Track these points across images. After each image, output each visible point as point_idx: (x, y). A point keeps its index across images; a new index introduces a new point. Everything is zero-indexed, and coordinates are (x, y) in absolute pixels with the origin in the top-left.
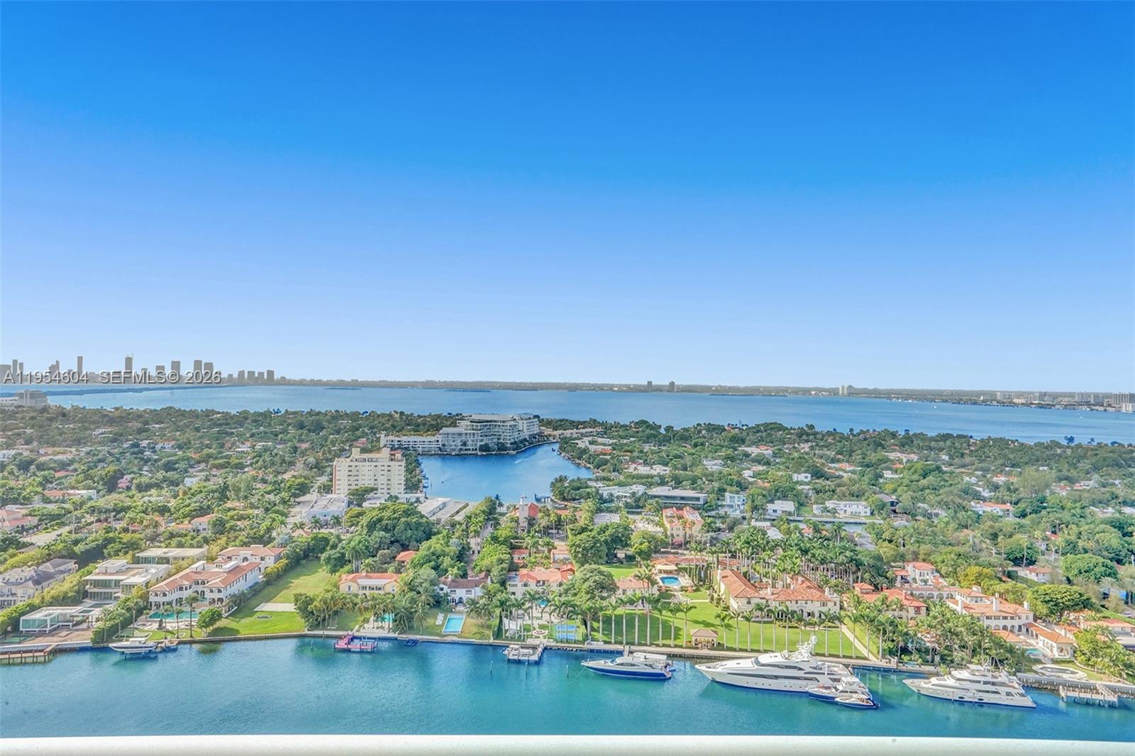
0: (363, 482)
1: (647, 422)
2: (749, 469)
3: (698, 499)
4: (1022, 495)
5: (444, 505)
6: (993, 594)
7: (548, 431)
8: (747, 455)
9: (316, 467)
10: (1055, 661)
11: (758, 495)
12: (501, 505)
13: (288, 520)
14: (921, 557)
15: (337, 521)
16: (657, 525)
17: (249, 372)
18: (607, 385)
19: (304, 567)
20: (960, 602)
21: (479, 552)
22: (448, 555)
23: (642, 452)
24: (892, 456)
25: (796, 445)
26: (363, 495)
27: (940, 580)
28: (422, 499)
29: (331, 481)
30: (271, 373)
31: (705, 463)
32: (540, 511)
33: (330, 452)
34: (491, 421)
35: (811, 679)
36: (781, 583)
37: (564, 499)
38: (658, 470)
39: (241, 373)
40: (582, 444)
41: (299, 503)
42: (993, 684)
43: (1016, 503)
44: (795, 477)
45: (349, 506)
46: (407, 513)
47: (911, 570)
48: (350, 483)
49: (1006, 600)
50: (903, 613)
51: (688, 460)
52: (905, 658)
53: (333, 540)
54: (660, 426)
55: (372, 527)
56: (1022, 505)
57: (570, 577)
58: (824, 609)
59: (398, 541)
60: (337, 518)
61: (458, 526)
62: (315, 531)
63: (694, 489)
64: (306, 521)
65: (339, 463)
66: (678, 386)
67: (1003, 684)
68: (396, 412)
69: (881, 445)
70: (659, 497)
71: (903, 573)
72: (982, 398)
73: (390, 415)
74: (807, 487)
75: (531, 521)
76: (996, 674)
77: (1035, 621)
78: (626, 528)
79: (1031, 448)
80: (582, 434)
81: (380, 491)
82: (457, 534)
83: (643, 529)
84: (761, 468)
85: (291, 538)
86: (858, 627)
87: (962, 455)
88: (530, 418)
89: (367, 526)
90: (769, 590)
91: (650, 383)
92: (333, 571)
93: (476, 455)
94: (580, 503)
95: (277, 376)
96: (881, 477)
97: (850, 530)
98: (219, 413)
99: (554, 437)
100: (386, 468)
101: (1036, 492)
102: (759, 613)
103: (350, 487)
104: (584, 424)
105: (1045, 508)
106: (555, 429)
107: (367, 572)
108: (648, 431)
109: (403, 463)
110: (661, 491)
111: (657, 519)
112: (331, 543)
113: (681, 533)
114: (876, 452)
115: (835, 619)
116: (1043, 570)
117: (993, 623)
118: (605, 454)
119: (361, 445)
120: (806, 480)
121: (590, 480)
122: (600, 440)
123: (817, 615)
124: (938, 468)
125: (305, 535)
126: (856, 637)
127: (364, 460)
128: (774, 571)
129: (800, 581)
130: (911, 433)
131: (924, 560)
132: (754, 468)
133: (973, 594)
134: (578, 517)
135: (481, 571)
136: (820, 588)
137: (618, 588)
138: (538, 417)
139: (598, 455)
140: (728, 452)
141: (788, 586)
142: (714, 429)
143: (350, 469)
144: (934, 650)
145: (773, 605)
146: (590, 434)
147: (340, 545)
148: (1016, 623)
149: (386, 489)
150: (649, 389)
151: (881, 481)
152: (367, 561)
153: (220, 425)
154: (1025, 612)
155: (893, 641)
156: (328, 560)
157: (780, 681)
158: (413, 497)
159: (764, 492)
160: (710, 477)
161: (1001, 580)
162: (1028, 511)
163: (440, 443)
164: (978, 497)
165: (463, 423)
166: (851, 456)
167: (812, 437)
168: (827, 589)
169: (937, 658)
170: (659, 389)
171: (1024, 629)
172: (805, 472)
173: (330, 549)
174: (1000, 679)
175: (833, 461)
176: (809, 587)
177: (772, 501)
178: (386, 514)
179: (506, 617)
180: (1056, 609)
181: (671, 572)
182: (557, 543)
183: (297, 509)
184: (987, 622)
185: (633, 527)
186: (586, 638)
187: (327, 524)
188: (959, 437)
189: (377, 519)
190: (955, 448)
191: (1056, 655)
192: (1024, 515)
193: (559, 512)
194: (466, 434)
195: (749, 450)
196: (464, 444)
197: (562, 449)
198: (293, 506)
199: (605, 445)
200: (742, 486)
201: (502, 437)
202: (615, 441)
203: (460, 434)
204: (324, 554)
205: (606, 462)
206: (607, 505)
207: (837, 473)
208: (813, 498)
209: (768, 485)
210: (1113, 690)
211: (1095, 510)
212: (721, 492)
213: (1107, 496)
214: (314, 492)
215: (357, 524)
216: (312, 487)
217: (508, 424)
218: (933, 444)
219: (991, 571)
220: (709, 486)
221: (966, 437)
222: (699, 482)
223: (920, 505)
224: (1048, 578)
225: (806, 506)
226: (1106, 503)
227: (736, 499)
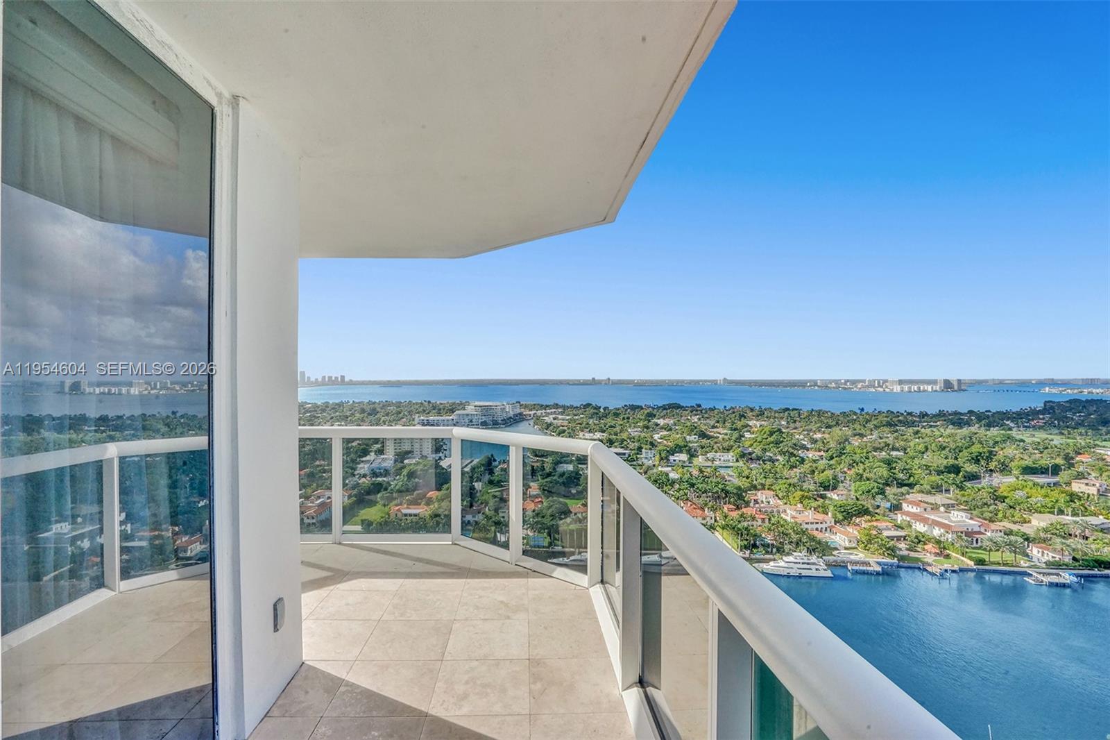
0: (405, 447)
1: (591, 405)
2: (658, 434)
3: (624, 454)
4: (831, 446)
6: (810, 508)
7: (526, 412)
8: (657, 425)
10: (846, 549)
11: (664, 450)
12: (495, 460)
13: (356, 473)
14: (766, 487)
15: (388, 473)
17: (329, 377)
18: (565, 380)
19: (367, 503)
20: (791, 514)
21: (480, 491)
23: (588, 424)
24: (751, 423)
25: (689, 418)
26: (404, 456)
27: (778, 501)
28: (443, 458)
29: (383, 446)
30: (343, 377)
31: (629, 430)
34: (487, 406)
37: (536, 456)
39: (324, 377)
40: (548, 419)
41: (362, 462)
42: (808, 564)
43: (827, 451)
44: (688, 438)
45: (395, 463)
46: (433, 467)
47: (761, 496)
48: (396, 448)
49: (818, 512)
50: (755, 523)
51: (618, 429)
52: (755, 551)
53: (385, 485)
54: (600, 407)
55: (410, 476)
56: (830, 453)
57: (540, 506)
59: (427, 485)
60: (388, 471)
61: (466, 475)
62: (373, 479)
63: (622, 447)
64: (368, 473)
66: (612, 381)
67: (814, 564)
68: (425, 401)
69: (744, 416)
71: (755, 498)
72: (808, 384)
73: (422, 403)
74: (695, 445)
76: (810, 558)
77: (835, 524)
78: (577, 473)
79: (838, 415)
80: (548, 413)
81: (416, 453)
82: (466, 480)
84: (666, 433)
85: (358, 484)
86: (725, 533)
87: (795, 422)
88: (513, 404)
89: (407, 475)
91: (593, 379)
92: (386, 505)
94: (547, 458)
95: (347, 379)
96: (743, 436)
97: (722, 471)
98: (310, 404)
99: (530, 415)
101: (840, 444)
103: (396, 451)
104: (550, 406)
105: (845, 454)
106: (531, 410)
107: (408, 505)
108: (592, 410)
114: (740, 421)
116: (842, 493)
117: (809, 527)
118: (564, 426)
120: (695, 440)
122: (560, 417)
124: (779, 430)
125: (367, 482)
126: (724, 538)
129: (689, 505)
130: (763, 408)
131: (768, 489)
132: (661, 433)
133: (798, 509)
134: (546, 468)
135: (482, 503)
136: (702, 509)
137: (571, 512)
138: (519, 402)
139: (559, 427)
140: (645, 423)
142: (636, 408)
144: (773, 545)
146: (551, 413)
147: (390, 488)
148: (824, 526)
149: (420, 452)
150: (594, 382)
151: (743, 439)
152: (407, 498)
153: (310, 412)
154: (829, 518)
155: (747, 540)
156: (383, 498)
158: (437, 456)
159: (668, 449)
160: (632, 439)
161: (815, 499)
162: (834, 456)
163: (454, 420)
164: (804, 447)
165: (469, 407)
166: (724, 423)
167: (699, 412)
168: (706, 509)
169: (774, 550)
170: (600, 382)
171: (828, 529)
172: (695, 434)
173: (383, 491)
174: (812, 561)
175: (713, 427)
176: (695, 508)
177: (673, 454)
178: (420, 467)
179: (499, 532)
180: (848, 515)
182: (532, 484)
183: (361, 465)
184: (806, 526)
185: (581, 473)
186: (550, 544)
187: (381, 475)
188: (793, 410)
189: (414, 471)
190: (791, 417)
191: (847, 545)
192: (832, 458)
193: (533, 464)
194: (471, 414)
195: (658, 421)
196: (471, 421)
197: (535, 424)
198: (359, 464)
199: (563, 420)
200: (652, 444)
201: (495, 416)
202: (569, 417)
203: (468, 415)
204: (380, 494)
205: (564, 431)
206: (565, 459)
207: (715, 435)
208: (699, 451)
209: (670, 444)
210: (879, 563)
211: (875, 453)
212: (640, 449)
213: (883, 445)
214: (372, 454)
215: (400, 475)
216: (371, 451)
217: (499, 408)
218: (777, 415)
219: (810, 494)
220: (632, 446)
221: (796, 410)
222: (625, 443)
223: (768, 454)
224: (844, 497)
225: (695, 457)
226: (882, 449)
227: (650, 453)
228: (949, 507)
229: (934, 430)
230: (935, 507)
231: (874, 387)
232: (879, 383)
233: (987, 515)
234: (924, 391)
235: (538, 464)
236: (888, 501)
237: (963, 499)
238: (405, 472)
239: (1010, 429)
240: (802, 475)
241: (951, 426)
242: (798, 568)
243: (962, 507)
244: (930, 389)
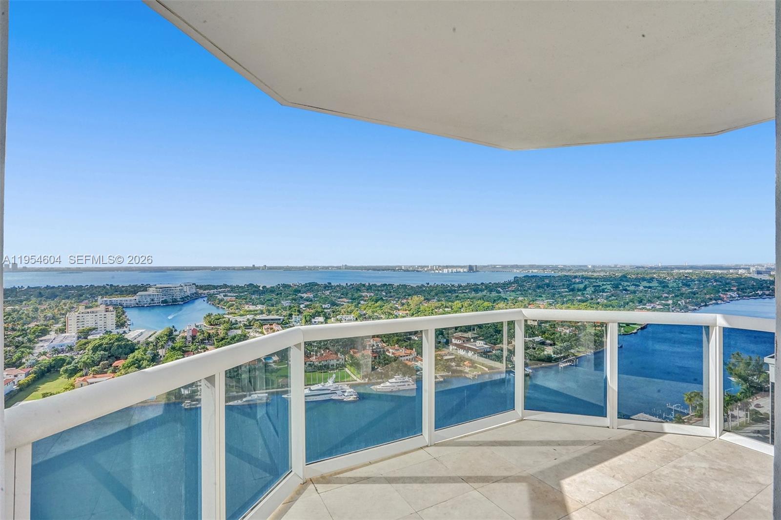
0: (88, 325)
1: (252, 284)
2: (303, 304)
3: (280, 319)
4: (412, 307)
5: (142, 333)
6: (403, 347)
7: (201, 291)
8: (302, 298)
9: (53, 319)
11: (308, 315)
12: (176, 330)
13: (34, 351)
15: (71, 349)
16: (260, 333)
18: (232, 267)
19: (48, 378)
20: (392, 352)
21: (164, 356)
22: (146, 359)
23: (251, 299)
24: (364, 294)
25: (323, 292)
26: (88, 332)
27: (384, 344)
28: (127, 331)
29: (65, 326)
31: (282, 302)
32: (199, 332)
33: (63, 309)
34: (168, 287)
35: (334, 393)
36: (319, 354)
37: (211, 325)
38: (259, 307)
40: (220, 296)
41: (41, 341)
42: (403, 382)
43: (410, 310)
44: (323, 306)
45: (78, 339)
46: (118, 340)
48: (78, 326)
49: (407, 349)
51: (274, 302)
53: (68, 359)
54: (259, 286)
55: (95, 349)
56: (412, 312)
58: (338, 362)
59: (113, 356)
60: (70, 347)
61: (151, 344)
62: (55, 356)
63: (278, 315)
64: (47, 350)
65: (70, 316)
66: (268, 267)
67: (407, 382)
68: (108, 285)
69: (359, 290)
70: (261, 320)
71: (369, 343)
73: (104, 287)
74: (329, 310)
75: (194, 337)
76: (404, 378)
77: (417, 355)
78: (244, 336)
79: (414, 287)
80: (219, 292)
81: (99, 329)
82: (150, 348)
83: (253, 335)
84: (308, 303)
85: (37, 361)
86: (352, 369)
87: (390, 292)
88: (190, 285)
89: (92, 349)
90: (314, 357)
91: (254, 265)
92: (70, 377)
93: (160, 305)
94: (220, 326)
96: (360, 303)
99: (204, 294)
100: (103, 316)
101: (417, 305)
102: (310, 368)
103: (78, 329)
104: (221, 287)
105: (420, 311)
106: (205, 290)
107: (94, 374)
108: (254, 289)
109: (114, 313)
110: (262, 317)
111: (260, 330)
112: (67, 361)
114: (357, 293)
115: (344, 366)
116: (419, 335)
117: (403, 358)
118: (232, 301)
119: (85, 305)
120: (329, 307)
121: (224, 314)
122: (229, 294)
123: (335, 365)
124: (382, 298)
125: (48, 359)
126: (351, 372)
127: (88, 313)
128: (316, 348)
129: (327, 352)
130: (371, 284)
132: (305, 303)
133: (396, 348)
134: (219, 333)
136: (336, 353)
138: (195, 284)
139: (229, 302)
140: (293, 297)
141: (322, 354)
142: (285, 286)
143: (78, 318)
145: (316, 363)
146: (224, 292)
147: (73, 362)
148: (411, 357)
149: (103, 328)
150: (254, 268)
151: (360, 305)
152: (93, 369)
154: (414, 352)
155: (366, 371)
156: (66, 371)
157: (320, 396)
158: (121, 331)
159: (311, 314)
160: (285, 309)
161: (405, 341)
162: (414, 313)
163: (137, 300)
164: (396, 308)
165: (151, 289)
166: (347, 295)
167: (330, 288)
168: (339, 353)
169: (383, 376)
170: (258, 268)
171: (413, 359)
172: (328, 304)
173: (66, 365)
174: (406, 380)
175: (340, 298)
176: (331, 354)
177: (314, 318)
178: (104, 341)
181: (269, 355)
183: (40, 344)
184: (401, 358)
185: (248, 335)
187: (63, 351)
188: (389, 285)
189: (99, 345)
190: (388, 290)
193: (209, 331)
194: (153, 295)
195: (302, 295)
196: (153, 300)
197: (209, 300)
198: (37, 343)
199: (232, 296)
200: (299, 311)
201: (175, 295)
202: (237, 294)
203: (150, 295)
204: (63, 368)
205: (233, 305)
206: (235, 326)
207: (341, 303)
208: (332, 315)
209: (312, 310)
210: (442, 376)
211: (436, 310)
212: (291, 315)
213: (440, 305)
214: (53, 333)
215: (85, 349)
216: (51, 331)
217: (178, 288)
218: (379, 288)
219: (402, 338)
220: (285, 313)
221: (391, 285)
222: (280, 311)
223: (375, 314)
224: (421, 338)
225: (329, 319)
226: (440, 308)
227: (298, 318)
228: (475, 339)
229: (465, 294)
230: (468, 340)
231: (434, 270)
232: (436, 267)
233: (493, 341)
234: (460, 272)
235: (213, 331)
236: (445, 338)
237: (482, 333)
238: (90, 346)
239: (500, 293)
241: (473, 292)
242: (398, 386)
243: (481, 338)
244: (462, 271)
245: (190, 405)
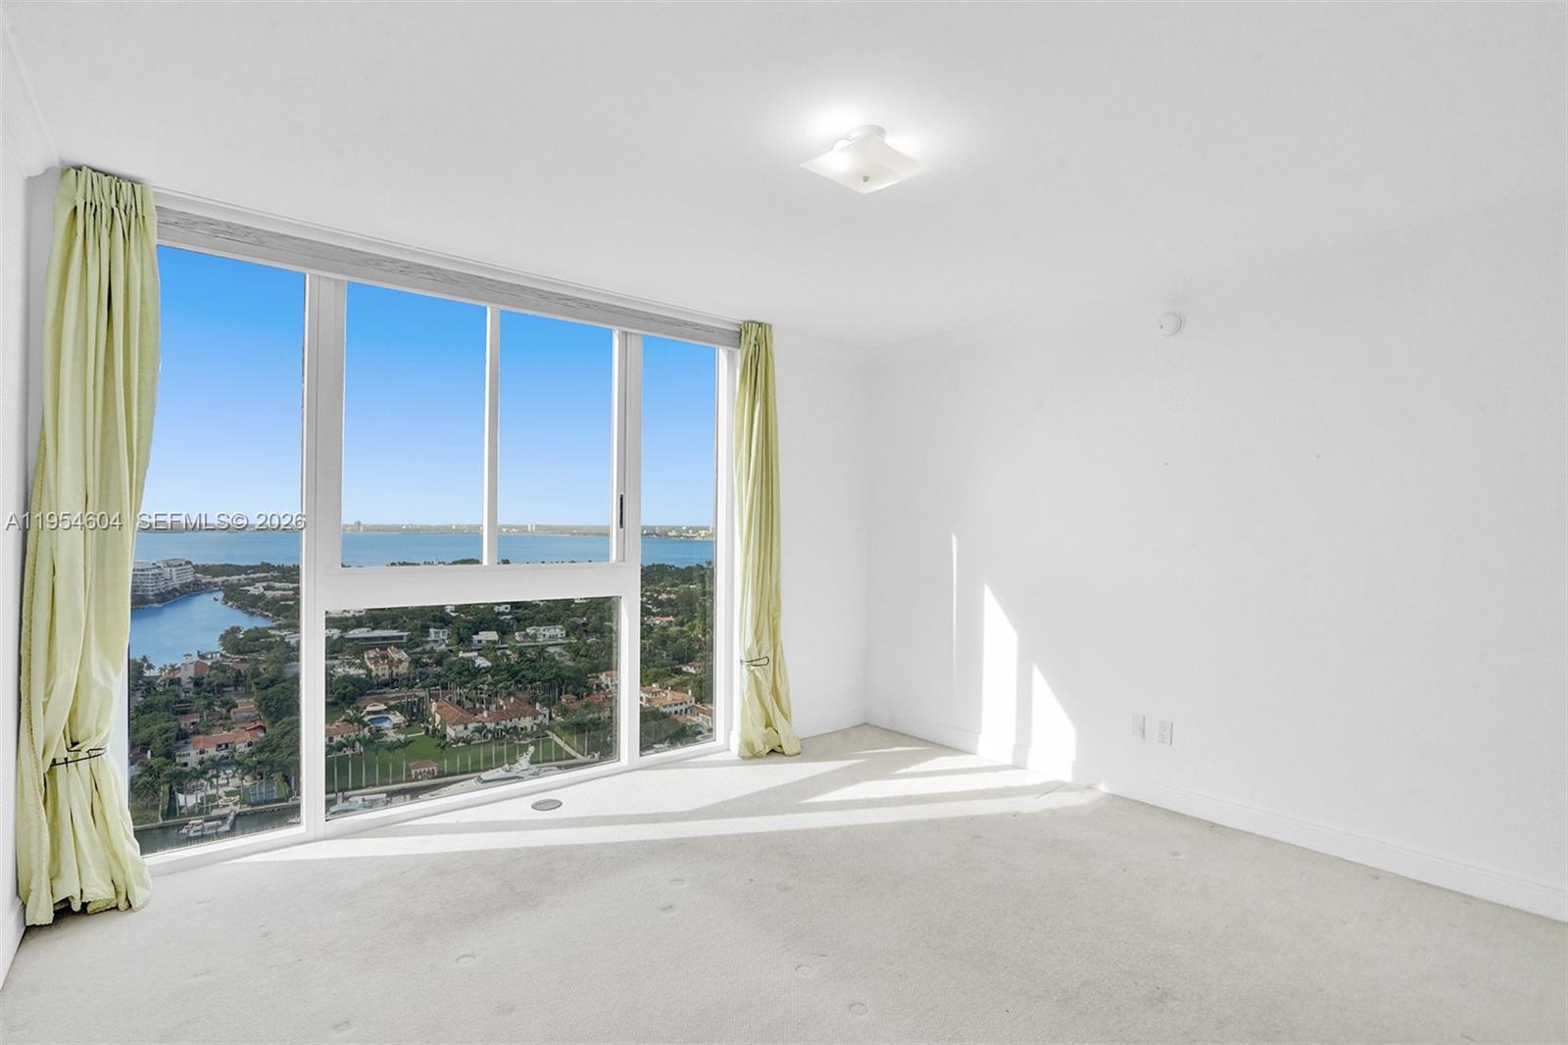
2: (452, 604)
3: (401, 637)
4: (680, 609)
7: (208, 579)
11: (464, 627)
16: (359, 667)
32: (211, 668)
36: (494, 706)
37: (239, 652)
40: (255, 590)
43: (677, 615)
49: (676, 690)
56: (680, 617)
57: (261, 735)
63: (395, 628)
66: (365, 527)
70: (358, 639)
71: (599, 681)
74: (509, 617)
75: (199, 681)
80: (252, 579)
83: (343, 673)
86: (566, 733)
88: (180, 565)
90: (485, 714)
94: (258, 654)
97: (551, 650)
99: (216, 584)
102: (477, 736)
104: (255, 569)
106: (216, 576)
110: (360, 633)
111: (359, 661)
113: (387, 672)
115: (548, 729)
116: (699, 665)
117: (668, 710)
118: (287, 600)
120: (507, 611)
122: (277, 585)
126: (566, 742)
128: (487, 696)
129: (511, 701)
134: (262, 670)
136: (531, 704)
138: (191, 563)
139: (278, 602)
141: (501, 707)
145: (491, 726)
146: (264, 580)
148: (683, 707)
154: (690, 697)
155: (594, 738)
159: (470, 626)
160: (411, 614)
161: (671, 676)
164: (649, 612)
168: (536, 704)
171: (689, 711)
172: (506, 603)
176: (520, 705)
177: (476, 633)
181: (380, 712)
182: (239, 700)
185: (332, 672)
186: (290, 794)
192: (682, 624)
193: (235, 667)
197: (228, 597)
199: (284, 590)
200: (446, 620)
201: (141, 588)
207: (534, 602)
208: (515, 625)
209: (469, 617)
212: (426, 627)
217: (149, 572)
220: (411, 624)
224: (702, 669)
225: (509, 634)
227: (441, 634)
240: (652, 648)
245: (203, 829)
